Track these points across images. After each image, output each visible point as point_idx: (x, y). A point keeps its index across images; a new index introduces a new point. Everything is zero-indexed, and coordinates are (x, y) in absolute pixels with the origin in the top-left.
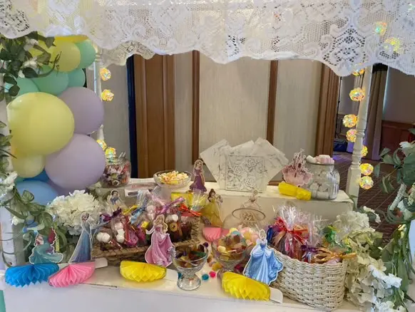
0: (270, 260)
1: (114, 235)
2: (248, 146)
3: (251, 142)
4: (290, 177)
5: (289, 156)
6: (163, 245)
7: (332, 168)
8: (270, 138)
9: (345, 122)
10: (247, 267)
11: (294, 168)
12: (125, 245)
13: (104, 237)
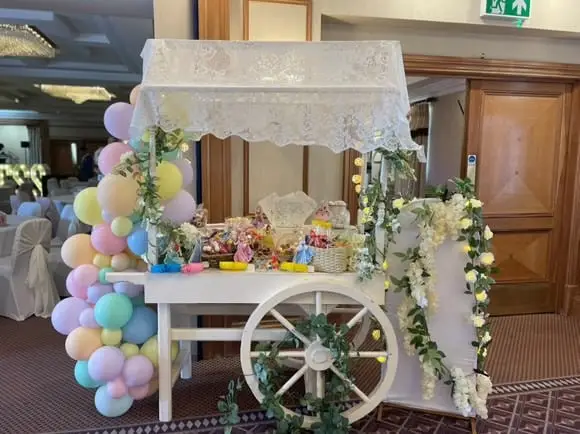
0: (307, 251)
1: (213, 248)
2: (291, 196)
3: (293, 194)
4: (319, 216)
5: (318, 200)
6: (245, 250)
7: (345, 208)
8: (305, 189)
9: (354, 180)
10: (295, 258)
11: (321, 211)
12: (220, 253)
13: (209, 248)
